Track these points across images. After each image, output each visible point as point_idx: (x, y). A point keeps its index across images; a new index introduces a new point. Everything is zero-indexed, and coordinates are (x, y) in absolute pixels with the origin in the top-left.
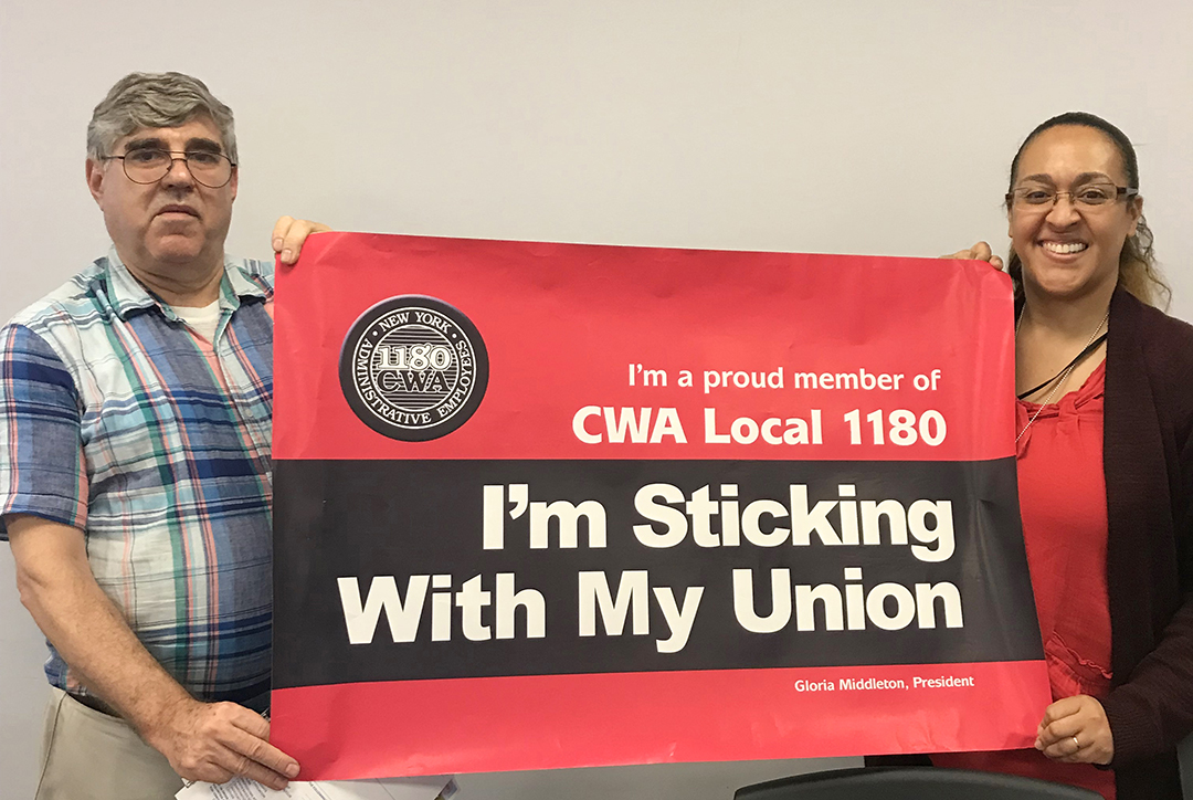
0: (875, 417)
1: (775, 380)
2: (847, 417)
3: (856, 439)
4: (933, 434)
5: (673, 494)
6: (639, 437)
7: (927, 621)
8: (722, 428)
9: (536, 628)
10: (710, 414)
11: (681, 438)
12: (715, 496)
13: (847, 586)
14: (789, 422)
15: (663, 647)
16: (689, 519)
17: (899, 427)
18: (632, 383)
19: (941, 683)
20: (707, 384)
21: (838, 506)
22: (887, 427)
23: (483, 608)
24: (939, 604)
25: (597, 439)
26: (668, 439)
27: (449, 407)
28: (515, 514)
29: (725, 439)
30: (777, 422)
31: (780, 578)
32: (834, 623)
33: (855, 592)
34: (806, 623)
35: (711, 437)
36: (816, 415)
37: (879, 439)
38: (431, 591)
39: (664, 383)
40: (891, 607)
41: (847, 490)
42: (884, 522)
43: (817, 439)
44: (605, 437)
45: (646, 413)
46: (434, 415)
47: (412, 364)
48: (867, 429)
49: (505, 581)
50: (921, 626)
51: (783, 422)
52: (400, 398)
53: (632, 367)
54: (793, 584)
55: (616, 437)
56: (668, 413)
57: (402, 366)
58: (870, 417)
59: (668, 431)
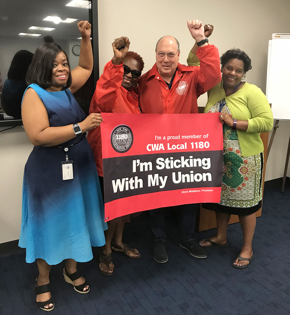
0: (196, 143)
1: (179, 137)
2: (191, 144)
3: (193, 147)
4: (207, 146)
5: (162, 159)
6: (157, 149)
7: (205, 180)
8: (170, 147)
9: (141, 186)
10: (168, 144)
11: (164, 149)
12: (169, 159)
13: (191, 174)
14: (181, 145)
15: (161, 187)
16: (165, 164)
17: (200, 145)
18: (156, 139)
19: (207, 191)
20: (168, 139)
21: (189, 160)
22: (198, 145)
23: (133, 183)
24: (207, 177)
25: (150, 150)
26: (162, 149)
27: (128, 146)
28: (138, 165)
29: (171, 149)
30: (179, 145)
31: (180, 173)
32: (188, 181)
33: (192, 175)
34: (184, 181)
35: (169, 149)
36: (186, 143)
37: (197, 147)
38: (125, 181)
39: (161, 139)
40: (198, 178)
41: (191, 157)
42: (197, 162)
43: (186, 148)
44: (152, 150)
45: (158, 145)
46: (125, 148)
47: (122, 138)
48: (195, 146)
49: (136, 178)
50: (203, 181)
51: (180, 145)
52: (120, 145)
53: (156, 136)
54: (182, 174)
55: (153, 150)
56: (162, 145)
57: (120, 139)
58: (195, 143)
59: (161, 148)
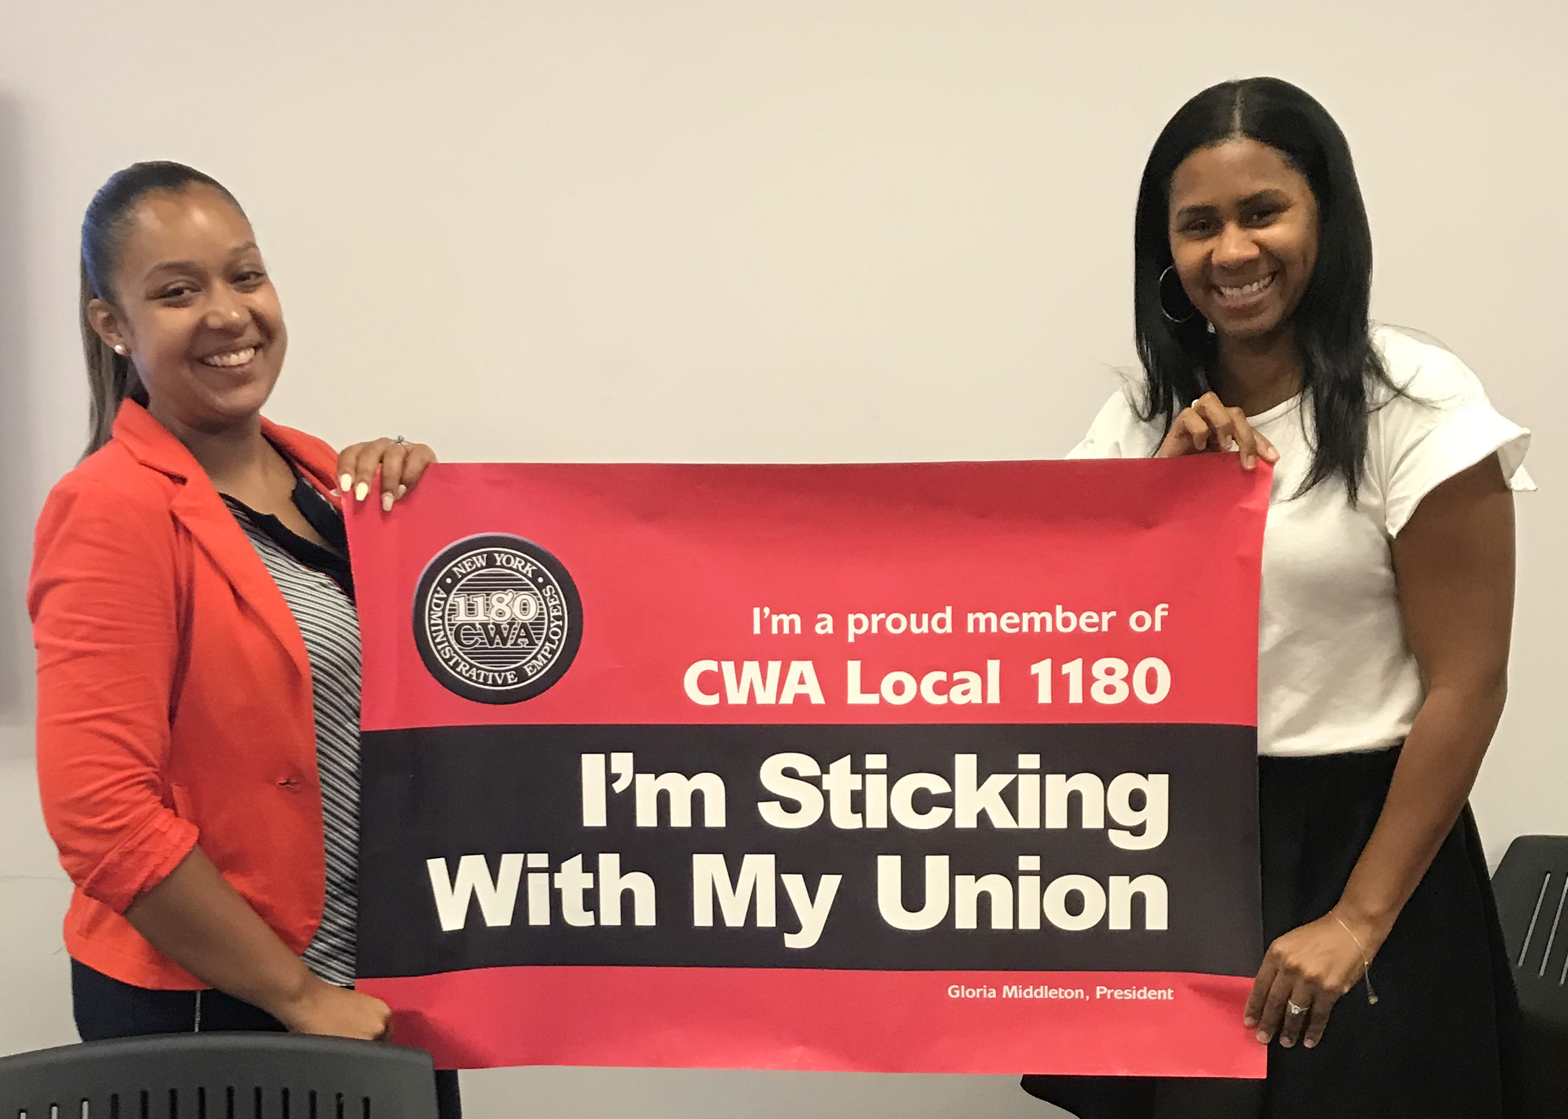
0: (1073, 669)
1: (942, 623)
2: (1035, 669)
3: (1045, 695)
4: (1151, 687)
5: (806, 765)
6: (766, 697)
7: (1120, 921)
8: (870, 685)
9: (645, 915)
10: (854, 669)
11: (817, 698)
12: (858, 768)
13: (1021, 878)
14: (957, 676)
15: (791, 941)
16: (826, 795)
17: (1103, 680)
18: (757, 630)
19: (1130, 995)
20: (852, 630)
21: (1015, 782)
22: (1088, 680)
23: (585, 891)
24: (1138, 902)
25: (714, 700)
26: (801, 699)
27: (538, 664)
28: (619, 787)
29: (873, 699)
30: (941, 676)
31: (936, 867)
32: (1001, 920)
33: (1028, 886)
34: (966, 920)
35: (855, 696)
36: (993, 667)
37: (1076, 696)
38: (526, 871)
39: (798, 630)
40: (1074, 903)
41: (1029, 761)
42: (1075, 801)
43: (994, 697)
44: (723, 697)
45: (774, 667)
46: (521, 674)
47: (493, 615)
48: (1060, 683)
49: (609, 862)
50: (1112, 926)
51: (950, 676)
52: (480, 655)
53: (757, 611)
54: (953, 872)
55: (737, 697)
56: (803, 668)
57: (480, 617)
58: (1066, 669)
59: (802, 690)
